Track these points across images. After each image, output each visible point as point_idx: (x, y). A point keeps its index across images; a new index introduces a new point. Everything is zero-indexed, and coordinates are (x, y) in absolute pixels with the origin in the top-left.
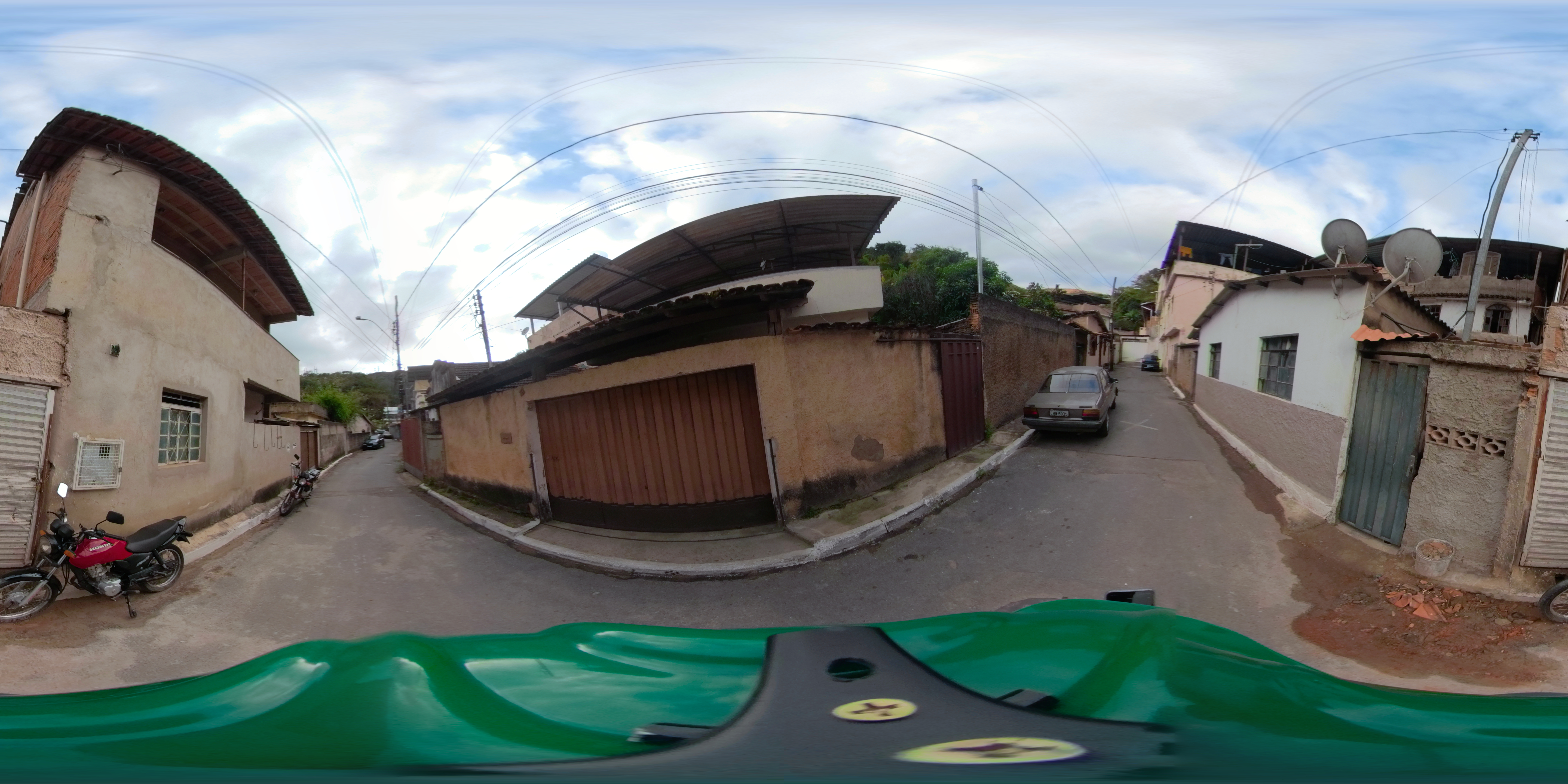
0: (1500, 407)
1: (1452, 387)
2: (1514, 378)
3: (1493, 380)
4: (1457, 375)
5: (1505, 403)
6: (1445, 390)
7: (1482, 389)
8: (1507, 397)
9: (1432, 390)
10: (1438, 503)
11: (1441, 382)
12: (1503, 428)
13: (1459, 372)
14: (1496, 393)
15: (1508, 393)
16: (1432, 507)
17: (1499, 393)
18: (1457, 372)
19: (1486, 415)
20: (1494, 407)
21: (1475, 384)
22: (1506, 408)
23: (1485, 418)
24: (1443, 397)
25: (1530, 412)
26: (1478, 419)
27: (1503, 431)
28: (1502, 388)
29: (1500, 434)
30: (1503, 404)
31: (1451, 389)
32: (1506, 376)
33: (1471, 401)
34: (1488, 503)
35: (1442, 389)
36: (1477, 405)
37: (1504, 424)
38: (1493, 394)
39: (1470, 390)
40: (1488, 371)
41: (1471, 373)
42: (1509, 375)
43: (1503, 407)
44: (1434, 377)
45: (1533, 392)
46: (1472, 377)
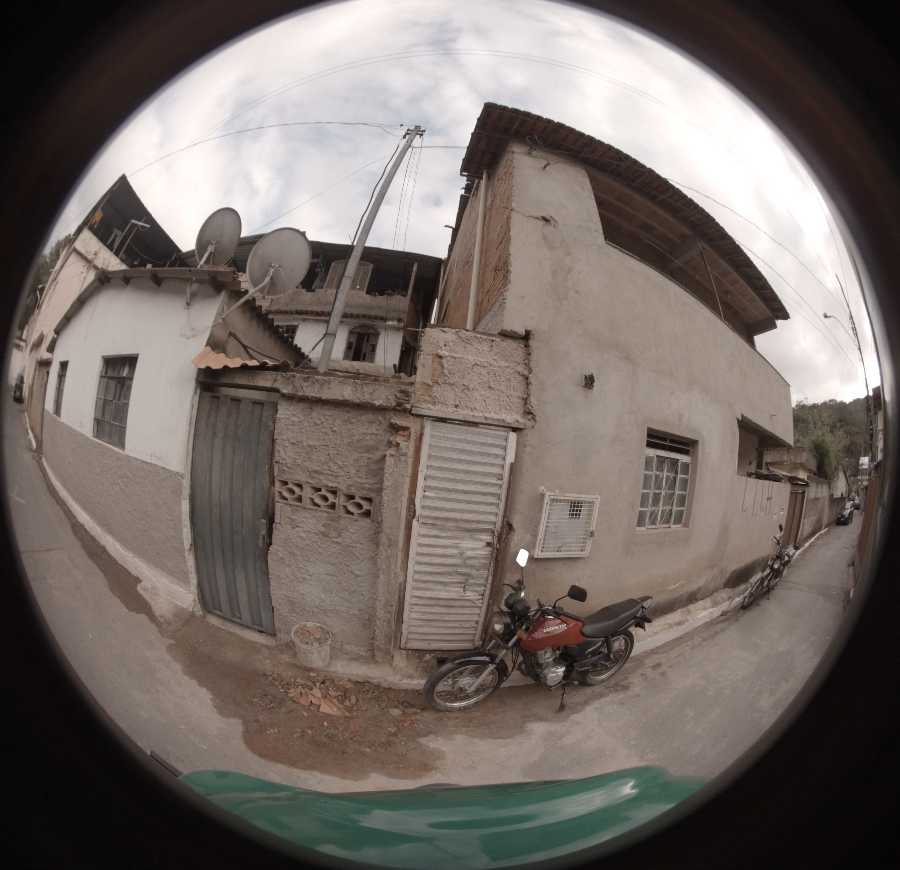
0: (363, 455)
1: (304, 431)
2: (380, 418)
3: (354, 420)
4: (310, 415)
5: (369, 449)
6: (296, 434)
7: (341, 433)
8: (371, 443)
9: (280, 434)
10: (302, 578)
11: (291, 423)
12: (368, 482)
13: (312, 411)
14: (358, 437)
15: (373, 437)
16: (295, 584)
17: (361, 437)
18: (310, 411)
19: (346, 466)
20: (356, 455)
21: (332, 426)
22: (371, 456)
23: (345, 469)
24: (293, 444)
25: (400, 461)
26: (336, 471)
27: (367, 486)
28: (365, 431)
29: (364, 489)
30: (367, 452)
31: (303, 433)
32: (370, 416)
33: (327, 448)
34: (357, 576)
35: (293, 432)
36: (334, 452)
37: (369, 477)
38: (355, 439)
39: (326, 434)
40: (348, 409)
41: (327, 412)
42: (373, 414)
43: (366, 455)
44: (282, 417)
45: (404, 436)
46: (328, 418)
